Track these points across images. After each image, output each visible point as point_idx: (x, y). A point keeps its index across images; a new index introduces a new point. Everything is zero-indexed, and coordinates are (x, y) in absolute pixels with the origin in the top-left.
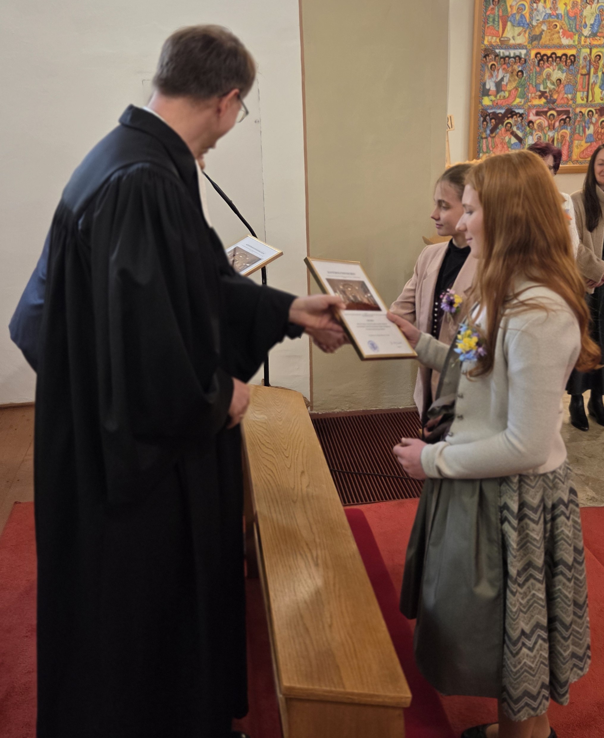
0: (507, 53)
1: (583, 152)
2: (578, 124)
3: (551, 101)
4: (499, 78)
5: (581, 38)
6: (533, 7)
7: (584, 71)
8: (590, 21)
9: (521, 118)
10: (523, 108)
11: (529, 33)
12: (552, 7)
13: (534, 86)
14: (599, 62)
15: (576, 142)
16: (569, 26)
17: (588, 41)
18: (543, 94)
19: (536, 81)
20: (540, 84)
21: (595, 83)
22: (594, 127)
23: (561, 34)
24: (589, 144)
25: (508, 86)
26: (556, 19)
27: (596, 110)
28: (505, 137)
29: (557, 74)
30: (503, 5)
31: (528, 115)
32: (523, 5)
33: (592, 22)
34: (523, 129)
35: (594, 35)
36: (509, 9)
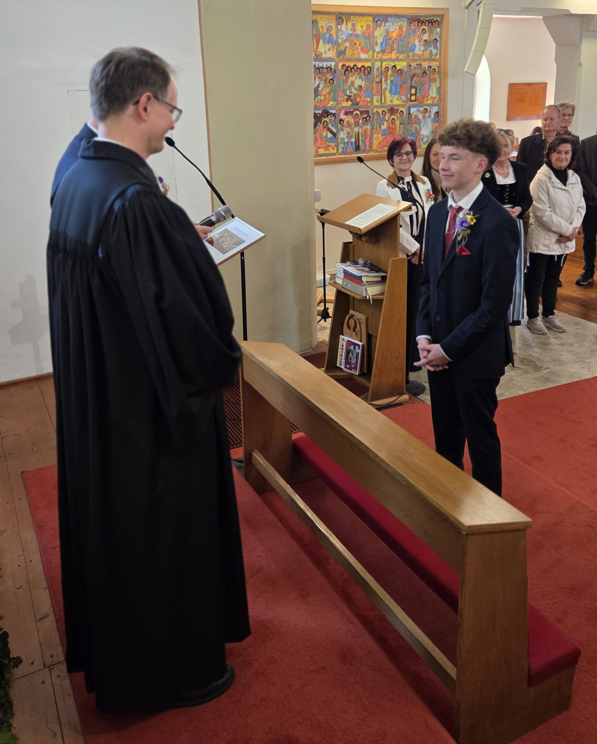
0: (321, 65)
1: (380, 143)
2: (375, 121)
3: (355, 104)
4: (316, 85)
5: (374, 53)
6: (338, 28)
7: (378, 80)
8: (380, 40)
9: (334, 117)
10: (336, 109)
11: (337, 49)
12: (352, 28)
13: (343, 92)
14: (388, 72)
15: (375, 136)
16: (365, 44)
17: (379, 56)
18: (349, 98)
19: (343, 87)
20: (347, 90)
21: (385, 89)
22: (387, 124)
23: (359, 50)
24: (384, 137)
25: (323, 91)
26: (355, 38)
27: (388, 110)
28: (323, 133)
29: (358, 81)
30: (316, 26)
31: (340, 115)
32: (331, 26)
33: (381, 41)
34: (336, 126)
35: (383, 51)
36: (321, 30)
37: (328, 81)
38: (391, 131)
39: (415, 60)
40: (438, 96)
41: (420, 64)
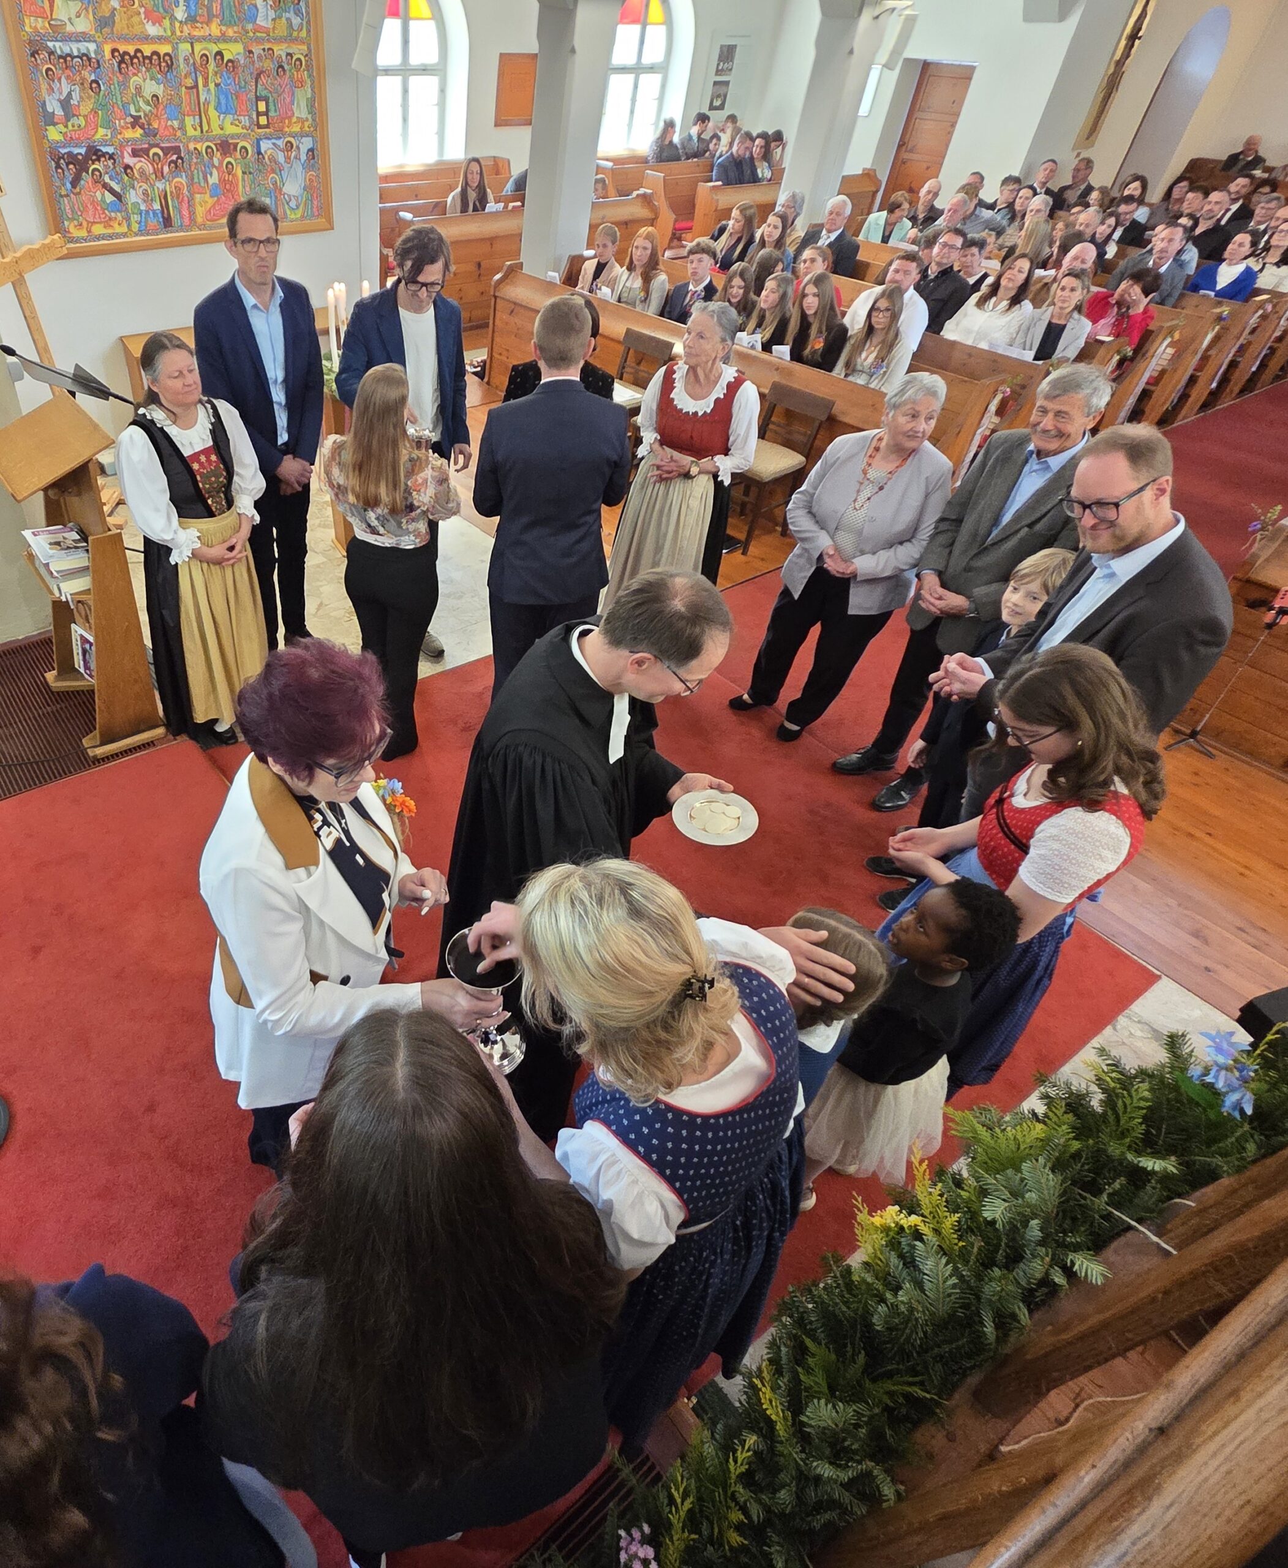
0: (67, 50)
1: (209, 211)
2: (194, 168)
3: (150, 133)
5: (174, 23)
7: (189, 82)
9: (112, 160)
10: (112, 145)
11: (94, 14)
13: (121, 107)
14: (208, 66)
15: (198, 196)
16: (152, 3)
17: (186, 30)
18: (136, 122)
19: (121, 98)
21: (207, 102)
22: (218, 172)
23: (143, 16)
24: (218, 200)
25: (81, 107)
27: (216, 145)
28: (95, 193)
29: (151, 88)
31: (123, 158)
34: (119, 178)
37: (87, 85)
38: (228, 186)
39: (259, 41)
40: (309, 117)
41: (269, 49)
